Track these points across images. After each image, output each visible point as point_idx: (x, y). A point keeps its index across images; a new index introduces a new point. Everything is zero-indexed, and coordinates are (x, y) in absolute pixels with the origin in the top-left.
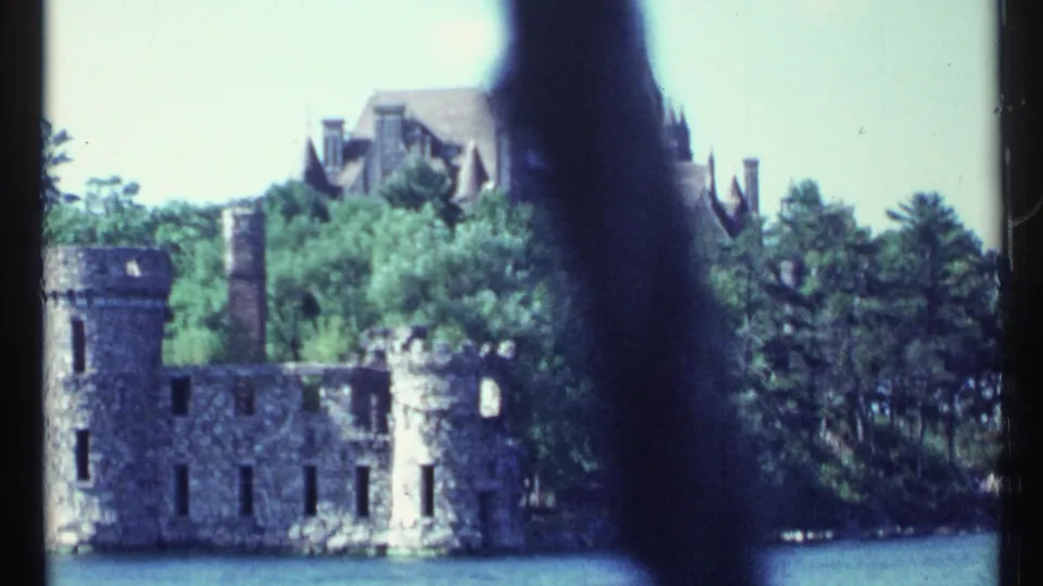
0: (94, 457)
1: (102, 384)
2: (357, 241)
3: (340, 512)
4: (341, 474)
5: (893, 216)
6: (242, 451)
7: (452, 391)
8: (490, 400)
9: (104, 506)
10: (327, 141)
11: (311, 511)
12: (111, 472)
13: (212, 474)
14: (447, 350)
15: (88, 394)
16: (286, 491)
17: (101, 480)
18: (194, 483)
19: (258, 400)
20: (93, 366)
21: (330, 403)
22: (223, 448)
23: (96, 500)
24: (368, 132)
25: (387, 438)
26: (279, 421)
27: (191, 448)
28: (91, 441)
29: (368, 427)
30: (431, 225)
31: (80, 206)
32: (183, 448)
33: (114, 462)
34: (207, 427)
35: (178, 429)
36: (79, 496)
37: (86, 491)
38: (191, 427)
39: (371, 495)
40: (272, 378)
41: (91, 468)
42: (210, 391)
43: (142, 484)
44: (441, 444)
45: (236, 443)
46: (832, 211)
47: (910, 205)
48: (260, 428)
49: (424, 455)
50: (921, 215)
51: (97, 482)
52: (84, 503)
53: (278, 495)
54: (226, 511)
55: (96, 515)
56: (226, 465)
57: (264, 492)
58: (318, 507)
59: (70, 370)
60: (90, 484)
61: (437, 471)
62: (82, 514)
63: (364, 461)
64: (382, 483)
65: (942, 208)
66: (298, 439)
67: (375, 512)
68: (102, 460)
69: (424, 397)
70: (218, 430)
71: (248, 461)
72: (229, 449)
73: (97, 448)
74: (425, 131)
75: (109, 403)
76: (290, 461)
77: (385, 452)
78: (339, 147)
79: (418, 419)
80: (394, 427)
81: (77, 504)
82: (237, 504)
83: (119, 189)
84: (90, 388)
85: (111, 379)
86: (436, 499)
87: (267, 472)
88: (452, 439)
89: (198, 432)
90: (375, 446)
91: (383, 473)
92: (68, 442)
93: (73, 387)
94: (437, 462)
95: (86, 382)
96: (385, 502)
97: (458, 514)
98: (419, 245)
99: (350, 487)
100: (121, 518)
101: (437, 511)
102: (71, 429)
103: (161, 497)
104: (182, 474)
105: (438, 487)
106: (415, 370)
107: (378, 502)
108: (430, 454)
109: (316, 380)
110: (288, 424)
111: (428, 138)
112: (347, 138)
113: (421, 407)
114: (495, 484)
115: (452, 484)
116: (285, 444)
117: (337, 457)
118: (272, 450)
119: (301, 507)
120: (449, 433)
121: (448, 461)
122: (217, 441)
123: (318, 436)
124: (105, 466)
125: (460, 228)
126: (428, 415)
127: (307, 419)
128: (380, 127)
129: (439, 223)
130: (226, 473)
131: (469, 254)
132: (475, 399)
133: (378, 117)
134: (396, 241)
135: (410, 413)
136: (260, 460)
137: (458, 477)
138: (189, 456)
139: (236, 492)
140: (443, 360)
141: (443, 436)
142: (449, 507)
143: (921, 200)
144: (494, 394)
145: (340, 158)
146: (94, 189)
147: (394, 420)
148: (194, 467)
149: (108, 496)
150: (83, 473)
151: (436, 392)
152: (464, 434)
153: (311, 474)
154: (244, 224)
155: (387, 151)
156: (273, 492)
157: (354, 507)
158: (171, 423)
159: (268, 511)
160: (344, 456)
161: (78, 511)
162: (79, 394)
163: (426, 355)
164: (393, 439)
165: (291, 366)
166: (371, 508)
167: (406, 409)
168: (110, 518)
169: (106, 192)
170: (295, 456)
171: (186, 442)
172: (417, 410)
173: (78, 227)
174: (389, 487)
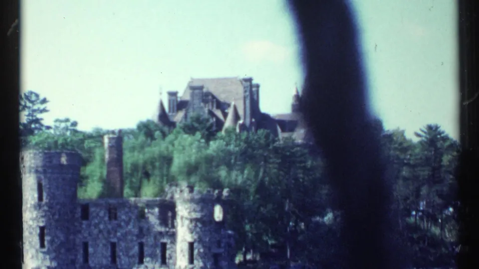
0: (47, 238)
1: (50, 206)
2: (167, 148)
3: (154, 262)
4: (155, 246)
5: (418, 135)
6: (112, 236)
7: (202, 210)
8: (218, 213)
9: (51, 260)
10: (170, 101)
11: (141, 262)
12: (55, 245)
13: (98, 246)
14: (200, 192)
15: (44, 211)
16: (131, 253)
17: (50, 248)
18: (91, 250)
19: (118, 214)
20: (47, 198)
21: (149, 215)
22: (103, 235)
23: (48, 257)
24: (187, 98)
25: (174, 230)
26: (127, 223)
27: (90, 234)
28: (46, 231)
29: (166, 225)
30: (199, 141)
31: (52, 131)
32: (86, 235)
33: (56, 240)
34: (96, 226)
35: (84, 226)
36: (41, 255)
37: (44, 253)
38: (89, 226)
39: (167, 256)
40: (125, 204)
41: (46, 243)
42: (98, 210)
43: (68, 250)
44: (197, 233)
45: (109, 233)
46: (388, 133)
47: (425, 130)
48: (119, 226)
49: (189, 238)
50: (429, 134)
51: (49, 249)
52: (43, 258)
53: (127, 255)
54: (105, 262)
55: (48, 263)
56: (104, 241)
57: (121, 254)
58: (144, 260)
59: (37, 200)
60: (45, 250)
61: (195, 245)
62: (42, 263)
63: (165, 240)
64: (172, 249)
65: (440, 131)
66: (136, 231)
67: (169, 262)
68: (50, 240)
69: (189, 213)
70: (102, 226)
71: (114, 240)
72: (106, 234)
73: (49, 234)
74: (214, 97)
75: (54, 215)
76: (132, 241)
77: (173, 236)
78: (175, 104)
79: (187, 222)
80: (177, 225)
81: (40, 258)
82: (110, 259)
83: (69, 124)
84: (46, 208)
85: (54, 204)
86: (195, 257)
87: (123, 244)
88: (201, 231)
89: (93, 228)
90: (169, 233)
91: (172, 245)
92: (36, 232)
93: (38, 208)
94: (195, 241)
95: (44, 206)
96: (173, 258)
97: (204, 263)
98: (194, 151)
99: (158, 251)
100: (59, 264)
101: (195, 262)
102: (38, 226)
103: (76, 255)
104: (86, 246)
105: (196, 252)
106: (185, 201)
107: (171, 258)
108: (192, 237)
109: (144, 205)
110: (131, 224)
111: (215, 100)
112: (179, 99)
113: (189, 217)
114: (222, 250)
115: (202, 250)
116: (130, 232)
117: (152, 239)
118: (125, 235)
119: (137, 260)
120: (200, 228)
121: (200, 240)
122: (100, 231)
123: (145, 230)
124: (51, 242)
125: (211, 143)
126: (191, 220)
127: (139, 221)
128: (192, 95)
129: (203, 141)
130: (104, 245)
131: (215, 154)
132: (212, 213)
133: (191, 91)
134: (184, 149)
135: (184, 219)
136: (119, 239)
137: (204, 247)
138: (89, 238)
139: (109, 253)
140: (197, 197)
141: (198, 229)
142: (200, 260)
143: (430, 128)
144: (220, 212)
145: (175, 109)
146: (58, 124)
147: (177, 223)
148: (90, 243)
149: (54, 255)
150: (42, 245)
151: (195, 211)
152: (207, 228)
153: (141, 246)
154: (114, 141)
155: (195, 106)
156: (125, 253)
157: (160, 260)
158: (81, 224)
159: (123, 262)
160: (155, 238)
161: (40, 262)
162: (41, 211)
163: (190, 195)
164: (176, 231)
165: (133, 199)
166: (167, 261)
167: (182, 218)
168: (54, 264)
169: (63, 125)
170: (135, 238)
171: (88, 232)
172: (187, 218)
173: (50, 140)
174: (175, 252)
